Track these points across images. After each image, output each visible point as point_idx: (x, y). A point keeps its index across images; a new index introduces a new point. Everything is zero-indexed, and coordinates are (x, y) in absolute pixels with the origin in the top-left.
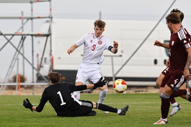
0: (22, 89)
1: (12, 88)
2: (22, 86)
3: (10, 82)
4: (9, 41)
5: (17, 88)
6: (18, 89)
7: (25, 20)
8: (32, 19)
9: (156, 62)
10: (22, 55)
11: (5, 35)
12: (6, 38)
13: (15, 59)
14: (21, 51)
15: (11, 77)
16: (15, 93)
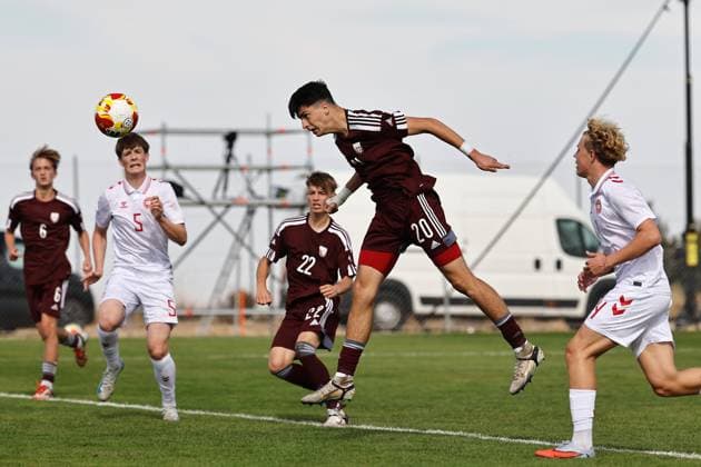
0: (249, 323)
1: (228, 320)
2: (248, 317)
3: (222, 306)
4: (219, 218)
5: (236, 319)
6: (240, 323)
7: (254, 174)
8: (269, 170)
9: (538, 264)
10: (250, 249)
11: (210, 206)
12: (213, 212)
13: (234, 257)
14: (246, 241)
15: (224, 297)
16: (233, 331)
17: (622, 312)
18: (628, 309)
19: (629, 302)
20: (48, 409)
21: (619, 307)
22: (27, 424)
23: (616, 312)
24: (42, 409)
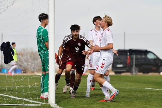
17: (103, 67)
18: (104, 66)
19: (104, 64)
20: (156, 92)
21: (102, 66)
22: (151, 95)
23: (102, 67)
24: (155, 92)
